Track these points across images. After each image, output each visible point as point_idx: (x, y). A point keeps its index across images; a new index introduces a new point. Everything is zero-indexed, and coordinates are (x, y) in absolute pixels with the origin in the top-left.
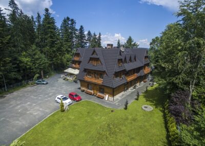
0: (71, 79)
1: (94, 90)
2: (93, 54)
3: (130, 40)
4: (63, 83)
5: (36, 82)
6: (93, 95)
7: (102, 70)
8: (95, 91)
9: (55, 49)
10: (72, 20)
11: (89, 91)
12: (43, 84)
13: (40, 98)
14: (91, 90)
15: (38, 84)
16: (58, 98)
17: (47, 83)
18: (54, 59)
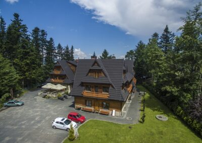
0: (54, 96)
1: (94, 106)
2: (93, 65)
3: (105, 53)
4: (46, 103)
5: (6, 104)
6: (94, 112)
7: (108, 83)
8: (97, 108)
9: (28, 62)
10: (43, 31)
11: (87, 108)
12: (18, 106)
13: (24, 127)
14: (91, 106)
15: (10, 107)
16: (57, 122)
17: (23, 104)
18: (27, 74)
